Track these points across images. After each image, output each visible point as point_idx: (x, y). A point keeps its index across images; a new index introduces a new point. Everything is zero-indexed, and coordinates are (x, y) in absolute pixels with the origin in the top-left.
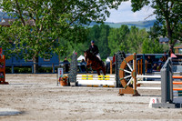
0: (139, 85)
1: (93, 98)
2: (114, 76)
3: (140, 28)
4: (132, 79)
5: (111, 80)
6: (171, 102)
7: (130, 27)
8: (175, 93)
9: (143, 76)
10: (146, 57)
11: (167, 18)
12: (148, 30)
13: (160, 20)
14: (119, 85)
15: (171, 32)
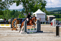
0: (17, 27)
1: (4, 31)
2: (10, 25)
3: (19, 11)
4: (16, 26)
5: (9, 26)
6: (26, 32)
7: (15, 11)
8: (28, 30)
9: (19, 25)
10: (20, 19)
11: (26, 8)
12: (21, 11)
13: (24, 9)
14: (12, 27)
15: (27, 12)
